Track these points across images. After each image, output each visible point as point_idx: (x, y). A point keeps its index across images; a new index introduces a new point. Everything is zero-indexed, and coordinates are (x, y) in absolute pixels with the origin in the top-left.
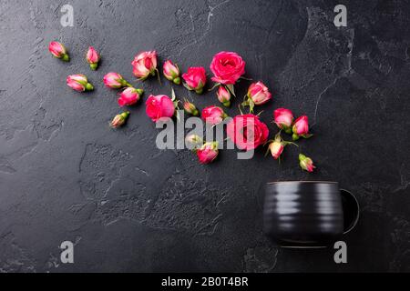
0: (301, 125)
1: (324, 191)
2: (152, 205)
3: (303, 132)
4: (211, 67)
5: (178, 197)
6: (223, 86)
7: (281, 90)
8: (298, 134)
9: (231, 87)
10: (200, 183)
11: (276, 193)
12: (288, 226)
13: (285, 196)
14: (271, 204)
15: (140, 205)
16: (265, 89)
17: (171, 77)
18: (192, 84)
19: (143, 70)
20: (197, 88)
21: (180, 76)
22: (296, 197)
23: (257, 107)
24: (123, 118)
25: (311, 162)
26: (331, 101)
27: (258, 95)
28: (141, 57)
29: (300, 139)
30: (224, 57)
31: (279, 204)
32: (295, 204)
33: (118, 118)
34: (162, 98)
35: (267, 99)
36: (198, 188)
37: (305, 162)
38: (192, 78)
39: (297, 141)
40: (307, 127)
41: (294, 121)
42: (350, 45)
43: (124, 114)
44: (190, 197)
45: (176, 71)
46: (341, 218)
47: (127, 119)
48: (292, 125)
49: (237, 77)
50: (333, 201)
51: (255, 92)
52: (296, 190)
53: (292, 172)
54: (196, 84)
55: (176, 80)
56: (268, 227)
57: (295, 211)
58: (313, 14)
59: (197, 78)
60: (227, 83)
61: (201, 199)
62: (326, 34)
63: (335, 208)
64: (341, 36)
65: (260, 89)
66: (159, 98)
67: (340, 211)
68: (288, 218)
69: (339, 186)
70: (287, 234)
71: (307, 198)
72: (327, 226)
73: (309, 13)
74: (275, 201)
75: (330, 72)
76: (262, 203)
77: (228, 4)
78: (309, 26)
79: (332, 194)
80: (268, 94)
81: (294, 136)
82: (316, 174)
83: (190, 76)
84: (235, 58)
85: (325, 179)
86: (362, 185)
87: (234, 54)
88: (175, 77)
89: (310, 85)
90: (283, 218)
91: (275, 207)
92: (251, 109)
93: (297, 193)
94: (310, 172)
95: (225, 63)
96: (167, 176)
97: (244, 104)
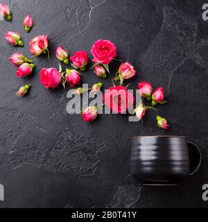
0: (158, 94)
1: (176, 143)
2: (48, 154)
3: (160, 99)
4: (92, 51)
5: (67, 148)
6: (101, 65)
7: (143, 68)
8: (156, 101)
9: (107, 67)
10: (84, 137)
11: (140, 145)
12: (148, 169)
13: (147, 147)
14: (136, 153)
15: (39, 154)
16: (132, 67)
17: (62, 59)
18: (77, 64)
19: (37, 49)
20: (81, 67)
21: (68, 57)
22: (154, 147)
23: (126, 81)
24: (26, 89)
25: (166, 122)
26: (180, 76)
27: (126, 72)
28: (36, 39)
29: (158, 105)
30: (101, 44)
31: (141, 153)
32: (154, 153)
33: (22, 89)
34: (52, 70)
35: (133, 75)
36: (82, 141)
37: (161, 122)
38: (77, 59)
39: (155, 106)
40: (162, 96)
41: (153, 91)
42: (195, 35)
43: (27, 86)
44: (76, 148)
45: (66, 54)
46: (187, 163)
47: (29, 90)
48: (151, 94)
49: (111, 58)
50: (182, 151)
51: (124, 70)
52: (154, 142)
53: (151, 129)
54: (80, 64)
55: (65, 61)
56: (133, 170)
57: (154, 158)
58: (167, 12)
59: (81, 59)
60: (104, 63)
61: (84, 150)
62: (177, 26)
63: (183, 155)
64: (187, 28)
65: (128, 67)
66: (49, 70)
67: (187, 158)
68: (149, 163)
69: (187, 139)
70: (148, 175)
71: (163, 148)
72: (177, 169)
73: (164, 11)
74: (139, 150)
75: (180, 55)
76: (130, 152)
77: (104, 5)
78: (164, 21)
79: (182, 145)
80: (134, 71)
81: (153, 102)
82: (170, 130)
83: (75, 58)
84: (110, 44)
85: (176, 134)
86: (203, 138)
87: (109, 42)
88: (65, 58)
89: (165, 64)
90: (145, 163)
91: (139, 155)
92: (121, 82)
93: (156, 145)
94: (165, 129)
95: (102, 48)
96: (59, 132)
97: (116, 79)
